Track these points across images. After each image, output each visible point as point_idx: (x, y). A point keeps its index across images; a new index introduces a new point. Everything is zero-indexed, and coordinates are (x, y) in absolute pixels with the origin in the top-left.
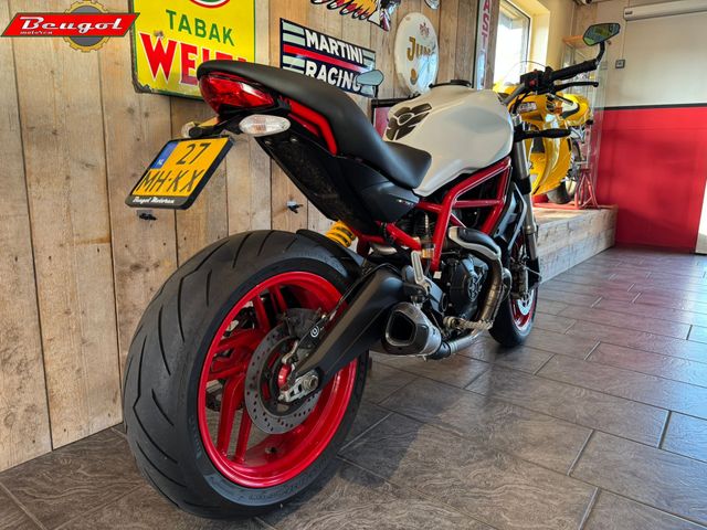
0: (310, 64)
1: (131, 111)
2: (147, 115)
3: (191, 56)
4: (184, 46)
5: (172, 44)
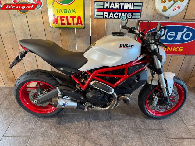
0: (105, 13)
1: (51, 32)
2: (54, 32)
3: (63, 18)
4: (61, 16)
5: (58, 17)
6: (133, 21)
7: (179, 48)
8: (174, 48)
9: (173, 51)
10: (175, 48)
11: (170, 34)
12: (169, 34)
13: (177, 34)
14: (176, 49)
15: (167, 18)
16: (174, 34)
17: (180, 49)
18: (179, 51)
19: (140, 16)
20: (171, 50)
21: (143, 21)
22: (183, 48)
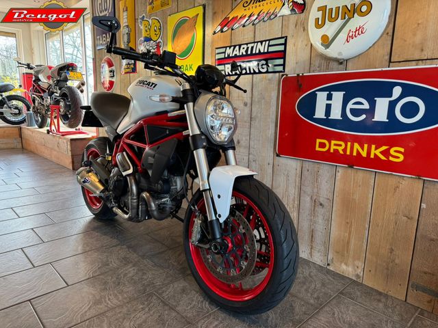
6: (272, 78)
7: (389, 150)
8: (373, 147)
9: (372, 156)
10: (376, 149)
11: (354, 104)
12: (350, 106)
13: (373, 105)
14: (382, 153)
15: (341, 63)
16: (366, 106)
17: (392, 151)
18: (391, 158)
19: (284, 65)
20: (364, 154)
21: (287, 75)
22: (402, 150)
